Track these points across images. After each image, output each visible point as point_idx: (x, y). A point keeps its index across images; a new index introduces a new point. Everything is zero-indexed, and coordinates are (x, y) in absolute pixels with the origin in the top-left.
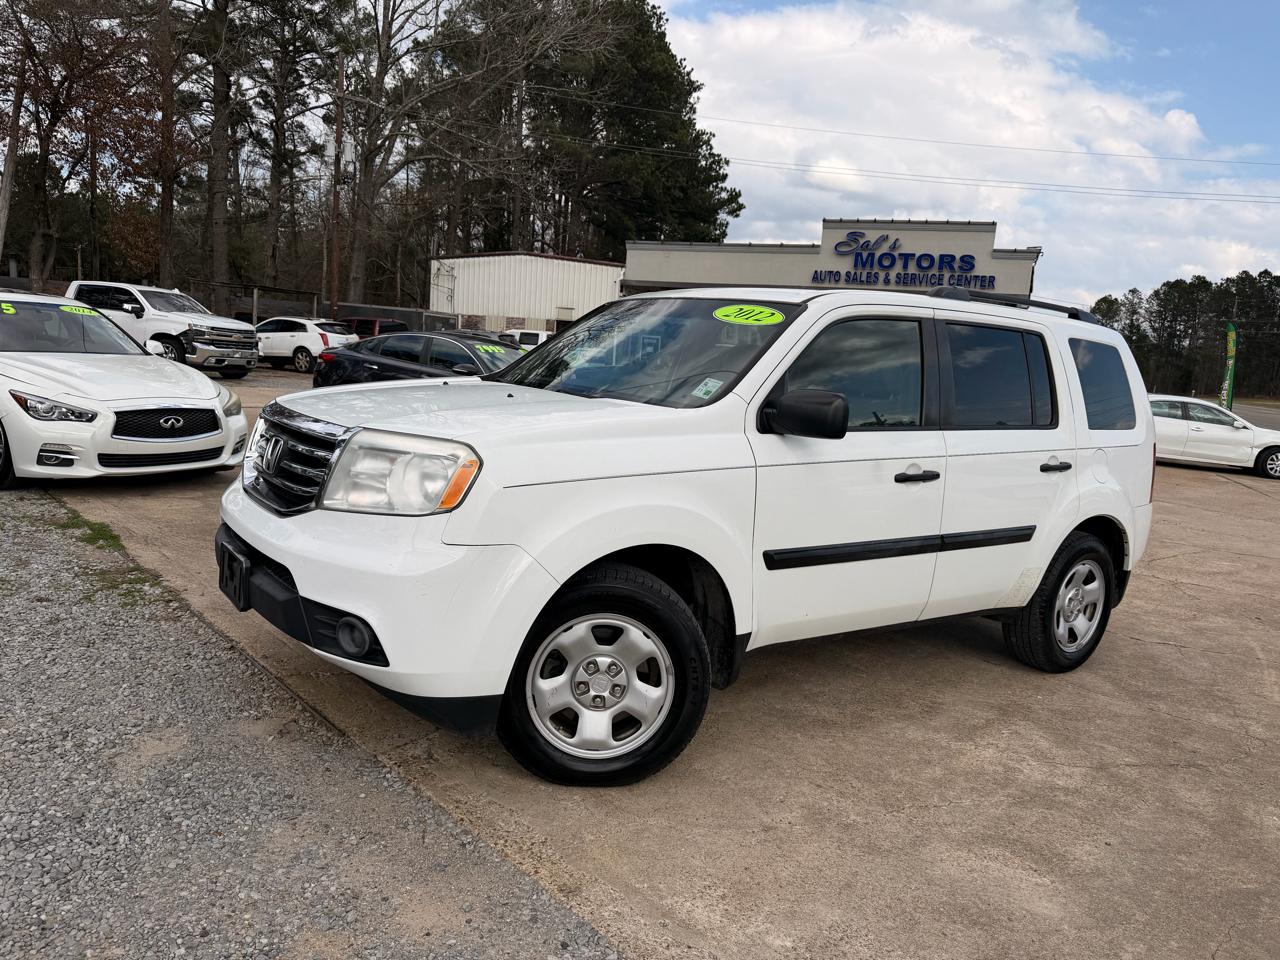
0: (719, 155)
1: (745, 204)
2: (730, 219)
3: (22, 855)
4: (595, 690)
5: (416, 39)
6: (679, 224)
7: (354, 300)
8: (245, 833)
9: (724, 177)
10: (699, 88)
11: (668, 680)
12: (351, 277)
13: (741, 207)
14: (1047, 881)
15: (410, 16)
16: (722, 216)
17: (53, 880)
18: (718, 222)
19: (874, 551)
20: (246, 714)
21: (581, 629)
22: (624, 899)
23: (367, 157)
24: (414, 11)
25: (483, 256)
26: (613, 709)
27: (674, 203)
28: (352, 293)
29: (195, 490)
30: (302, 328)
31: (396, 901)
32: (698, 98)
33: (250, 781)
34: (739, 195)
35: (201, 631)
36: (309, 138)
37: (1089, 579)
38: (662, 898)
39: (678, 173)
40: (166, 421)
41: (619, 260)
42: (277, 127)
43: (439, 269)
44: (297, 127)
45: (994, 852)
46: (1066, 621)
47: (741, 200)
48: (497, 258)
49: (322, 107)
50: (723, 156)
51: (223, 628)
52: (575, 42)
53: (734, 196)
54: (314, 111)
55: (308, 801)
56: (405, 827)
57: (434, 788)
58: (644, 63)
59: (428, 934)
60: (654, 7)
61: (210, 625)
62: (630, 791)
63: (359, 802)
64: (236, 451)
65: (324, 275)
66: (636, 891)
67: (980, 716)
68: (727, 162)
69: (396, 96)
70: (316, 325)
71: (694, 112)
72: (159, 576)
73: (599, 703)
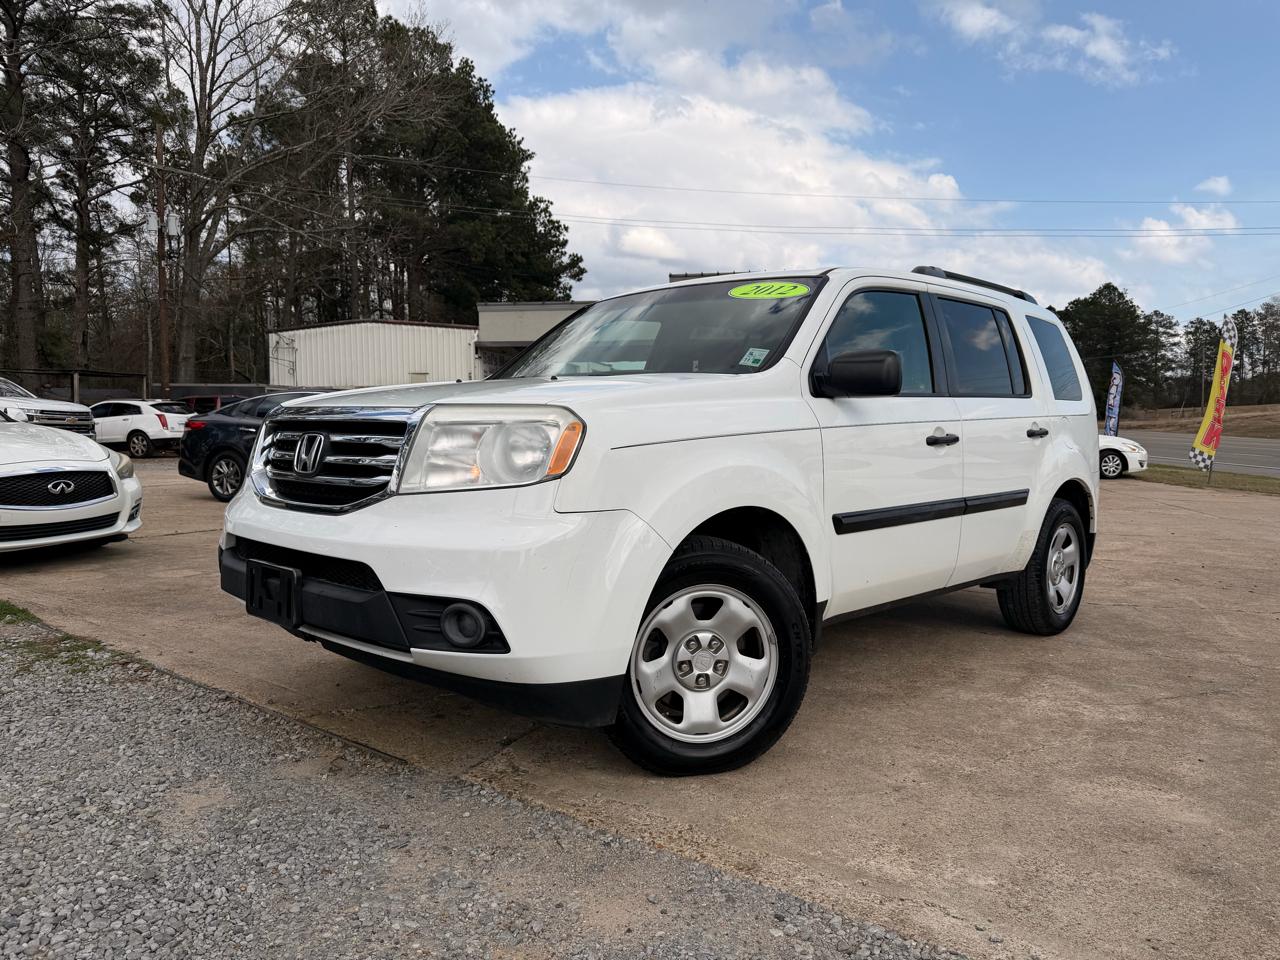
0: (558, 222)
1: (587, 268)
2: (572, 282)
3: (107, 924)
4: (700, 669)
5: (231, 114)
6: (524, 289)
7: (186, 380)
8: (358, 867)
9: (565, 243)
10: (530, 157)
11: (771, 651)
12: (181, 355)
13: (583, 271)
14: (1174, 796)
15: (229, 88)
16: (565, 280)
17: (162, 943)
18: (561, 285)
19: (918, 514)
20: (280, 758)
21: (680, 603)
22: (807, 867)
23: (192, 230)
24: (234, 82)
25: (324, 326)
26: (716, 688)
27: (515, 267)
28: (182, 373)
29: (90, 563)
30: (137, 410)
31: (573, 906)
32: (529, 168)
33: (327, 817)
34: (580, 259)
35: (179, 688)
36: (116, 218)
37: (1067, 543)
38: (844, 861)
39: (519, 239)
40: (55, 486)
41: (472, 322)
42: (80, 207)
43: (278, 343)
44: (102, 207)
45: (1113, 779)
46: (1054, 584)
47: (581, 265)
48: (341, 327)
49: (131, 185)
50: (562, 223)
51: (206, 682)
52: (404, 112)
53: (576, 260)
54: (120, 190)
55: (408, 827)
56: (533, 837)
57: (540, 795)
58: (475, 133)
59: (629, 931)
60: (480, 79)
61: (187, 681)
62: (742, 773)
63: (466, 821)
64: (132, 518)
65: (150, 356)
66: (814, 858)
67: (1014, 676)
68: (566, 229)
69: (218, 170)
70: (152, 406)
71: (527, 181)
72: (99, 643)
73: (703, 683)
